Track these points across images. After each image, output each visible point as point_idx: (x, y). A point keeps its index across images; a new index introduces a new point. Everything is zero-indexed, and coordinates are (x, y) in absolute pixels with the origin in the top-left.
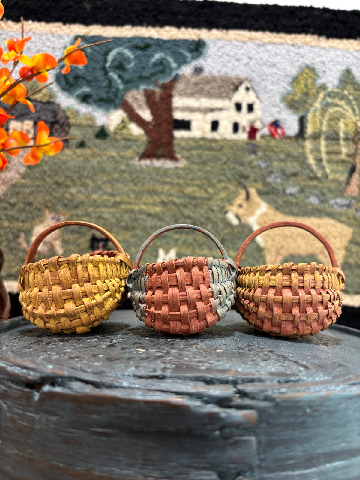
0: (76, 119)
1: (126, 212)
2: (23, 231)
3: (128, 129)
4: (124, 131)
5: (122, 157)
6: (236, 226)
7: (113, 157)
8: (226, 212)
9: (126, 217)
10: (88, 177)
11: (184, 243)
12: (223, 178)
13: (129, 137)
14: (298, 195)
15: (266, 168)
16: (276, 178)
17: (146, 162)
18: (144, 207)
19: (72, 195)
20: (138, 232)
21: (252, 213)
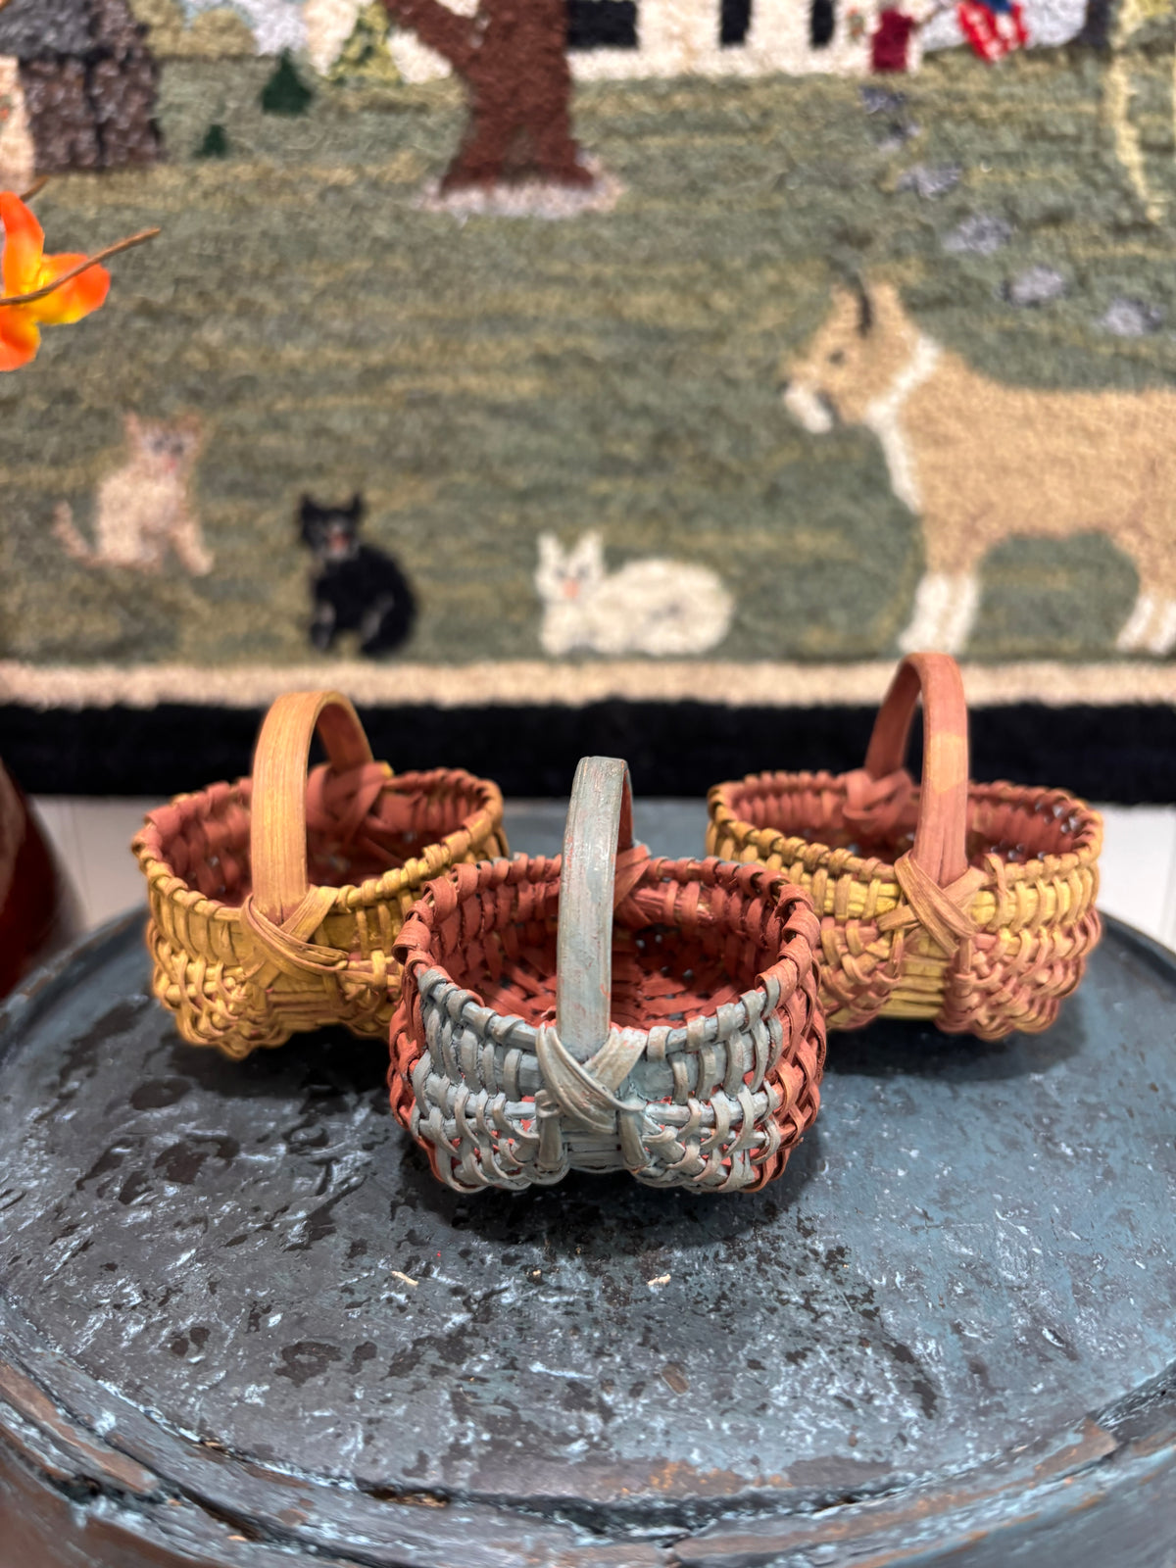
0: (177, 31)
1: (414, 402)
2: (61, 497)
3: (387, 59)
4: (372, 70)
5: (375, 185)
6: (818, 438)
7: (338, 189)
8: (783, 386)
9: (413, 424)
10: (255, 276)
11: (631, 508)
12: (770, 247)
13: (391, 94)
14: (1061, 305)
15: (941, 195)
16: (981, 234)
17: (470, 199)
18: (473, 382)
19: (210, 353)
20: (461, 477)
21: (878, 384)
